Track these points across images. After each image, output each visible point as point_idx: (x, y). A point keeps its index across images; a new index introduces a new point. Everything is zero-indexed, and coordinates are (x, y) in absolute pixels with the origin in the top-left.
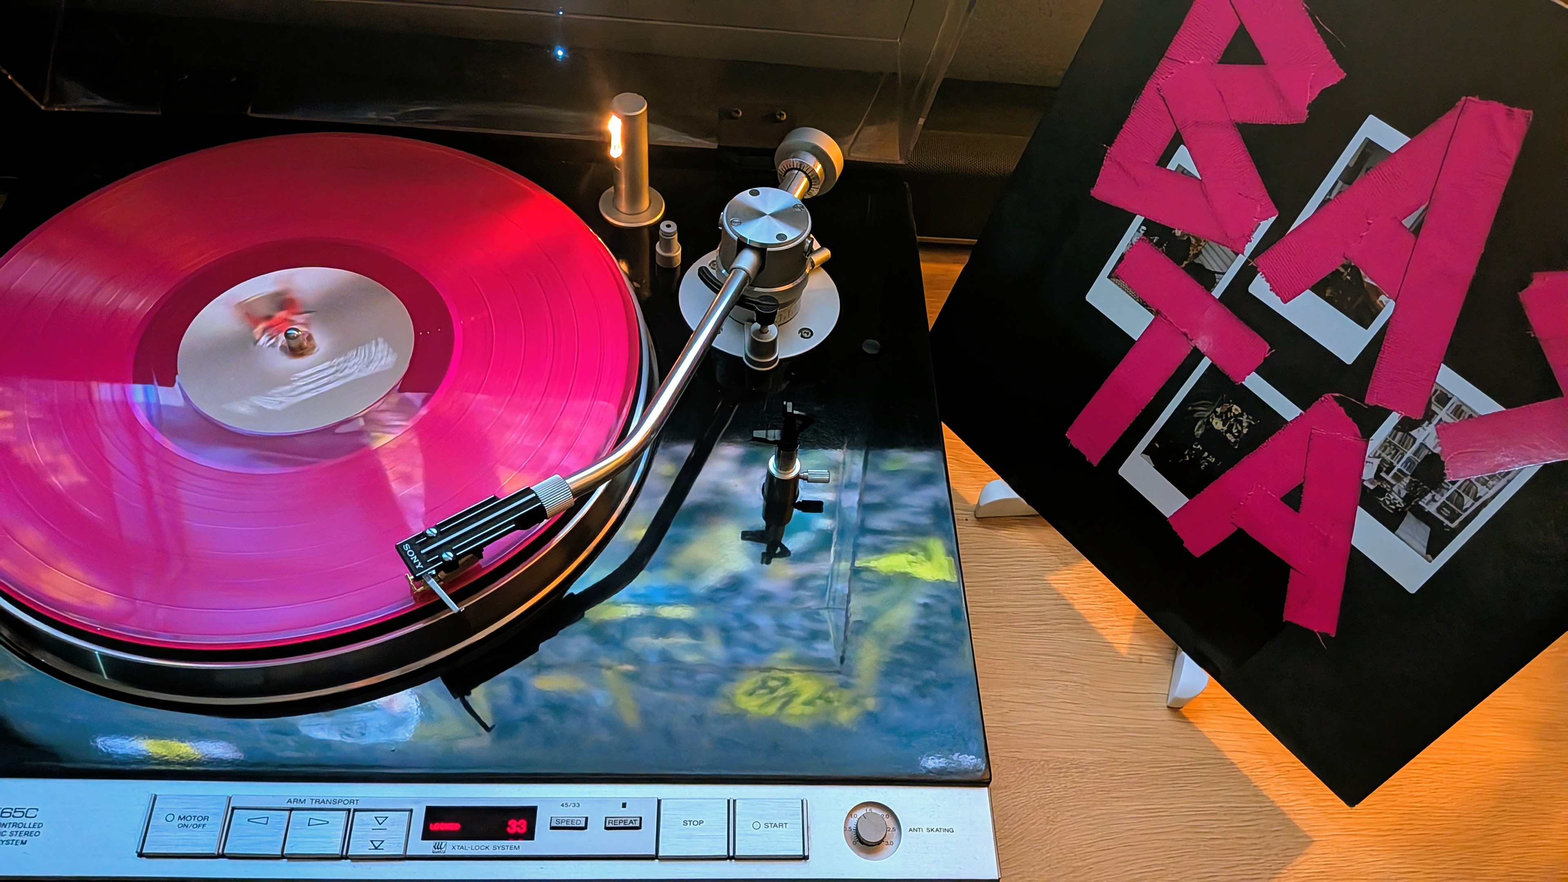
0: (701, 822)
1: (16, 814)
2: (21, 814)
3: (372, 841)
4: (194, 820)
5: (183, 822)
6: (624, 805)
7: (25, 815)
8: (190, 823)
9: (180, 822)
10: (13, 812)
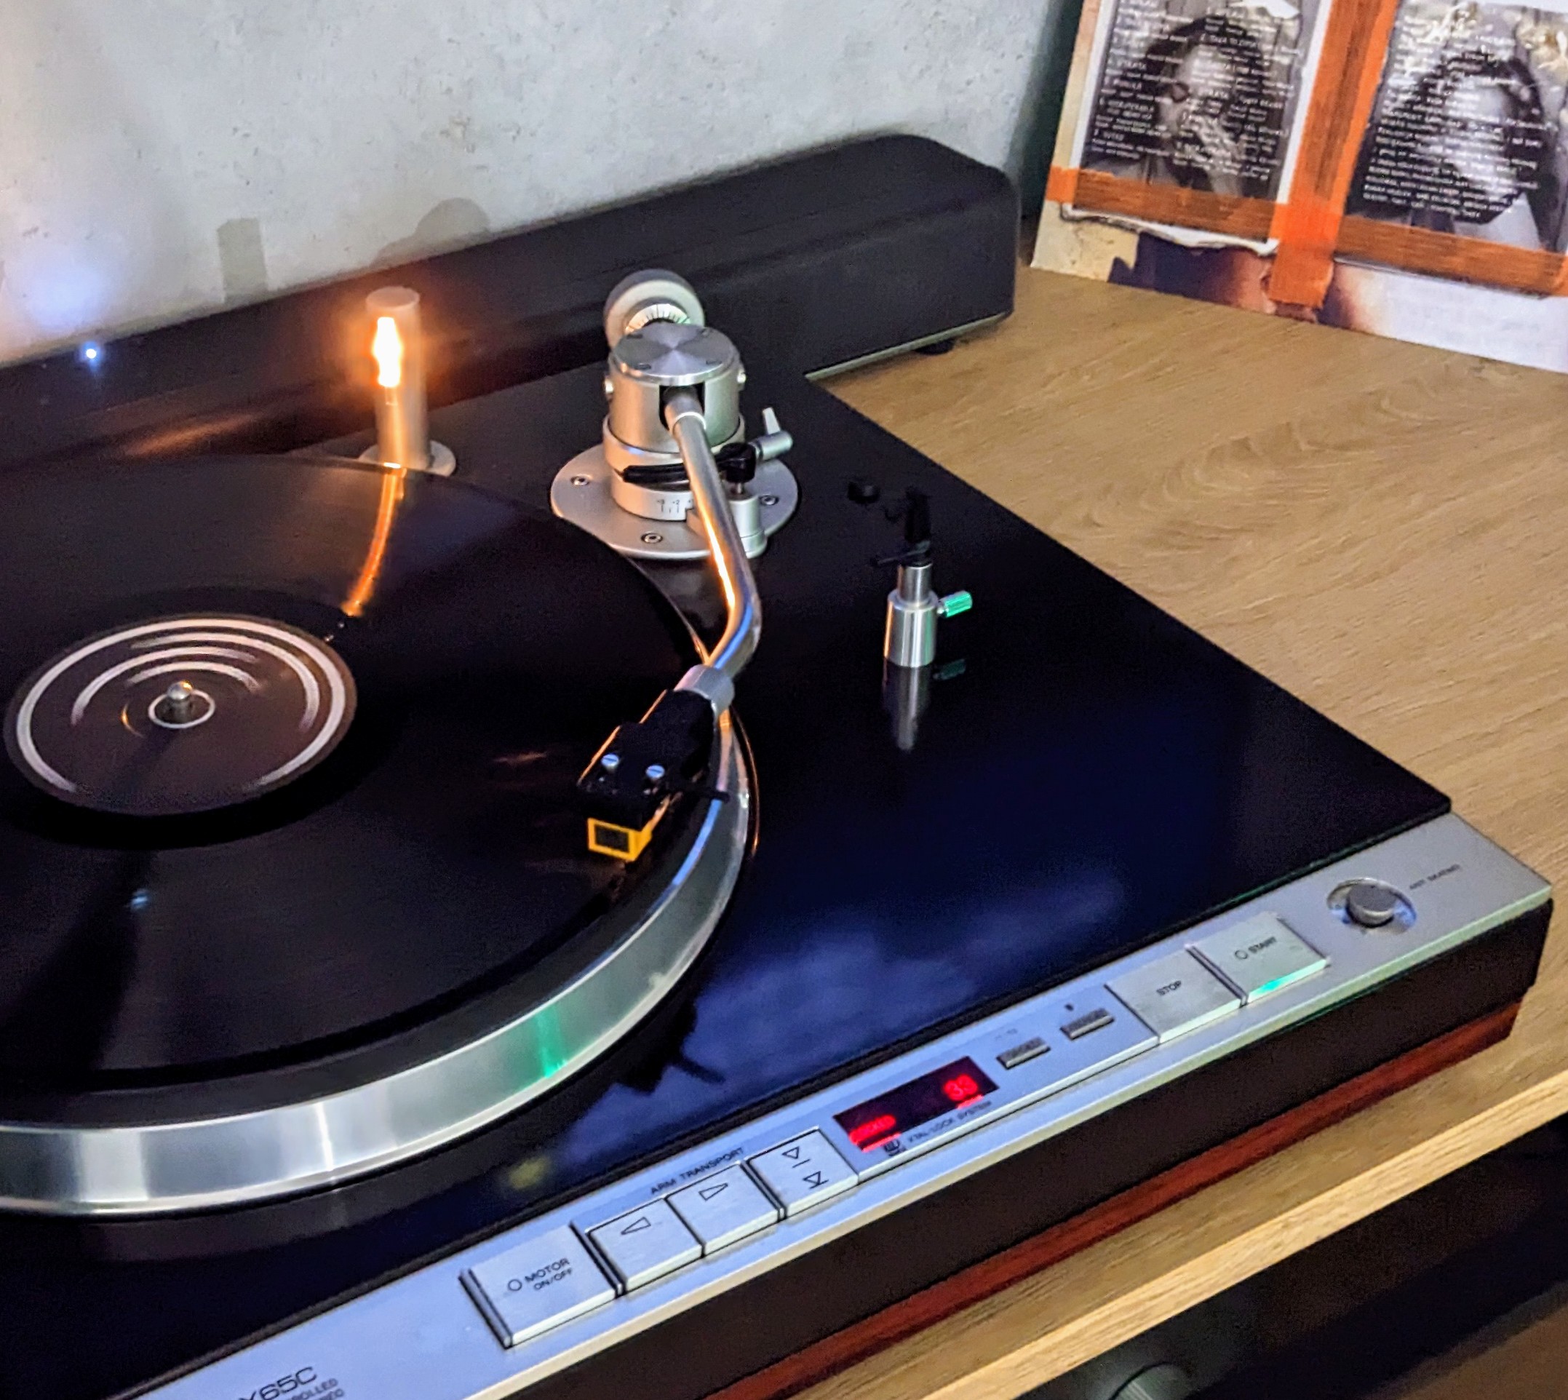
0: (1177, 984)
1: (286, 1387)
2: (292, 1385)
3: (805, 1179)
4: (550, 1271)
5: (538, 1280)
6: (1069, 1007)
7: (297, 1382)
8: (548, 1277)
9: (533, 1283)
10: (277, 1387)
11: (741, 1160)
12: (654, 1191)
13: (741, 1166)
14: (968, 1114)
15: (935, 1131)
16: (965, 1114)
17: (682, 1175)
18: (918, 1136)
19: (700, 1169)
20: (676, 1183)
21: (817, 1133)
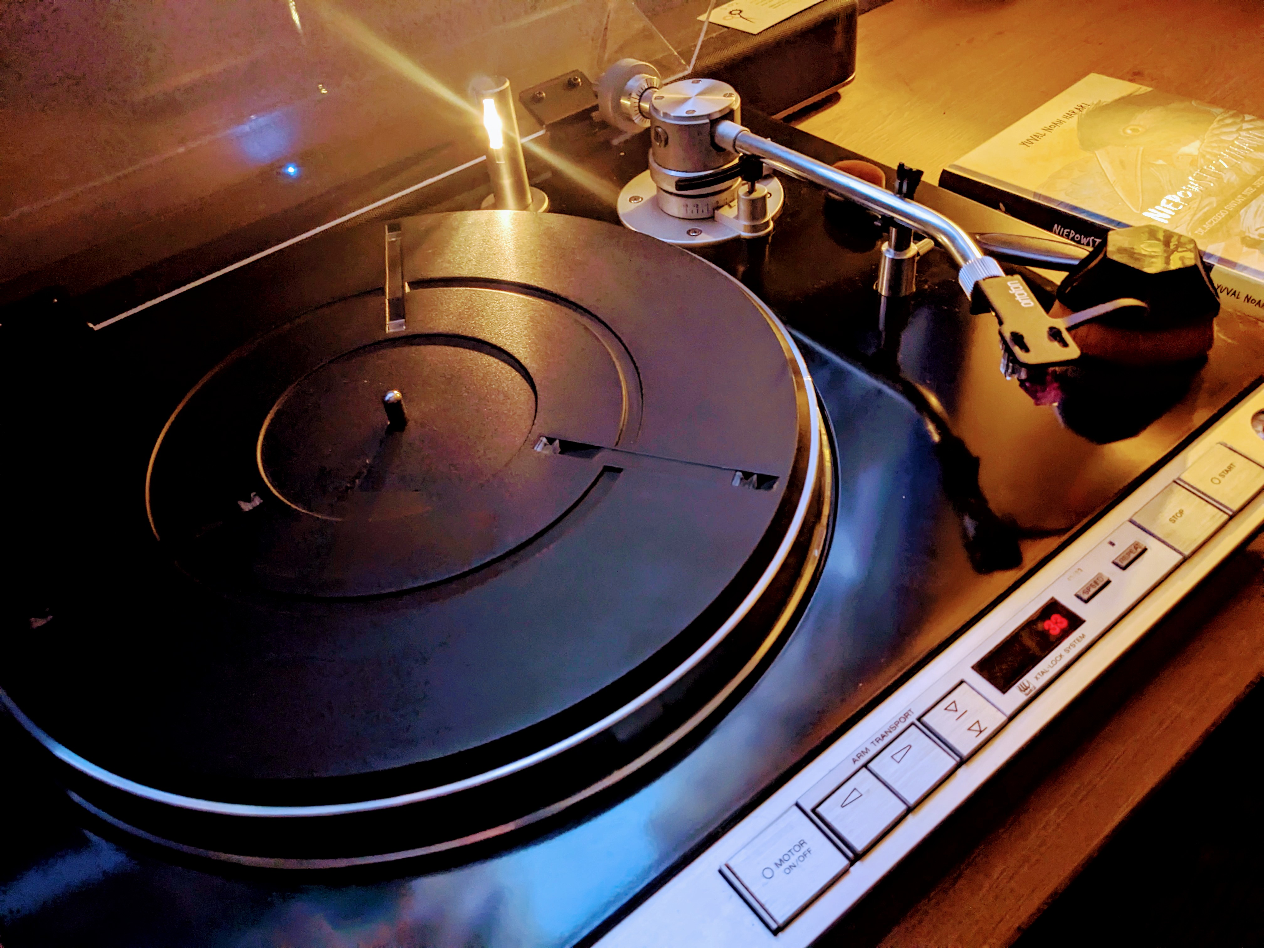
0: (1181, 512)
3: (969, 729)
4: (793, 854)
5: (786, 865)
6: (1112, 544)
8: (793, 860)
9: (782, 868)
11: (913, 718)
12: (854, 761)
13: (913, 724)
14: (1071, 647)
15: (1052, 667)
16: (1069, 648)
17: (872, 742)
18: (1041, 674)
19: (884, 734)
20: (869, 750)
21: (964, 685)
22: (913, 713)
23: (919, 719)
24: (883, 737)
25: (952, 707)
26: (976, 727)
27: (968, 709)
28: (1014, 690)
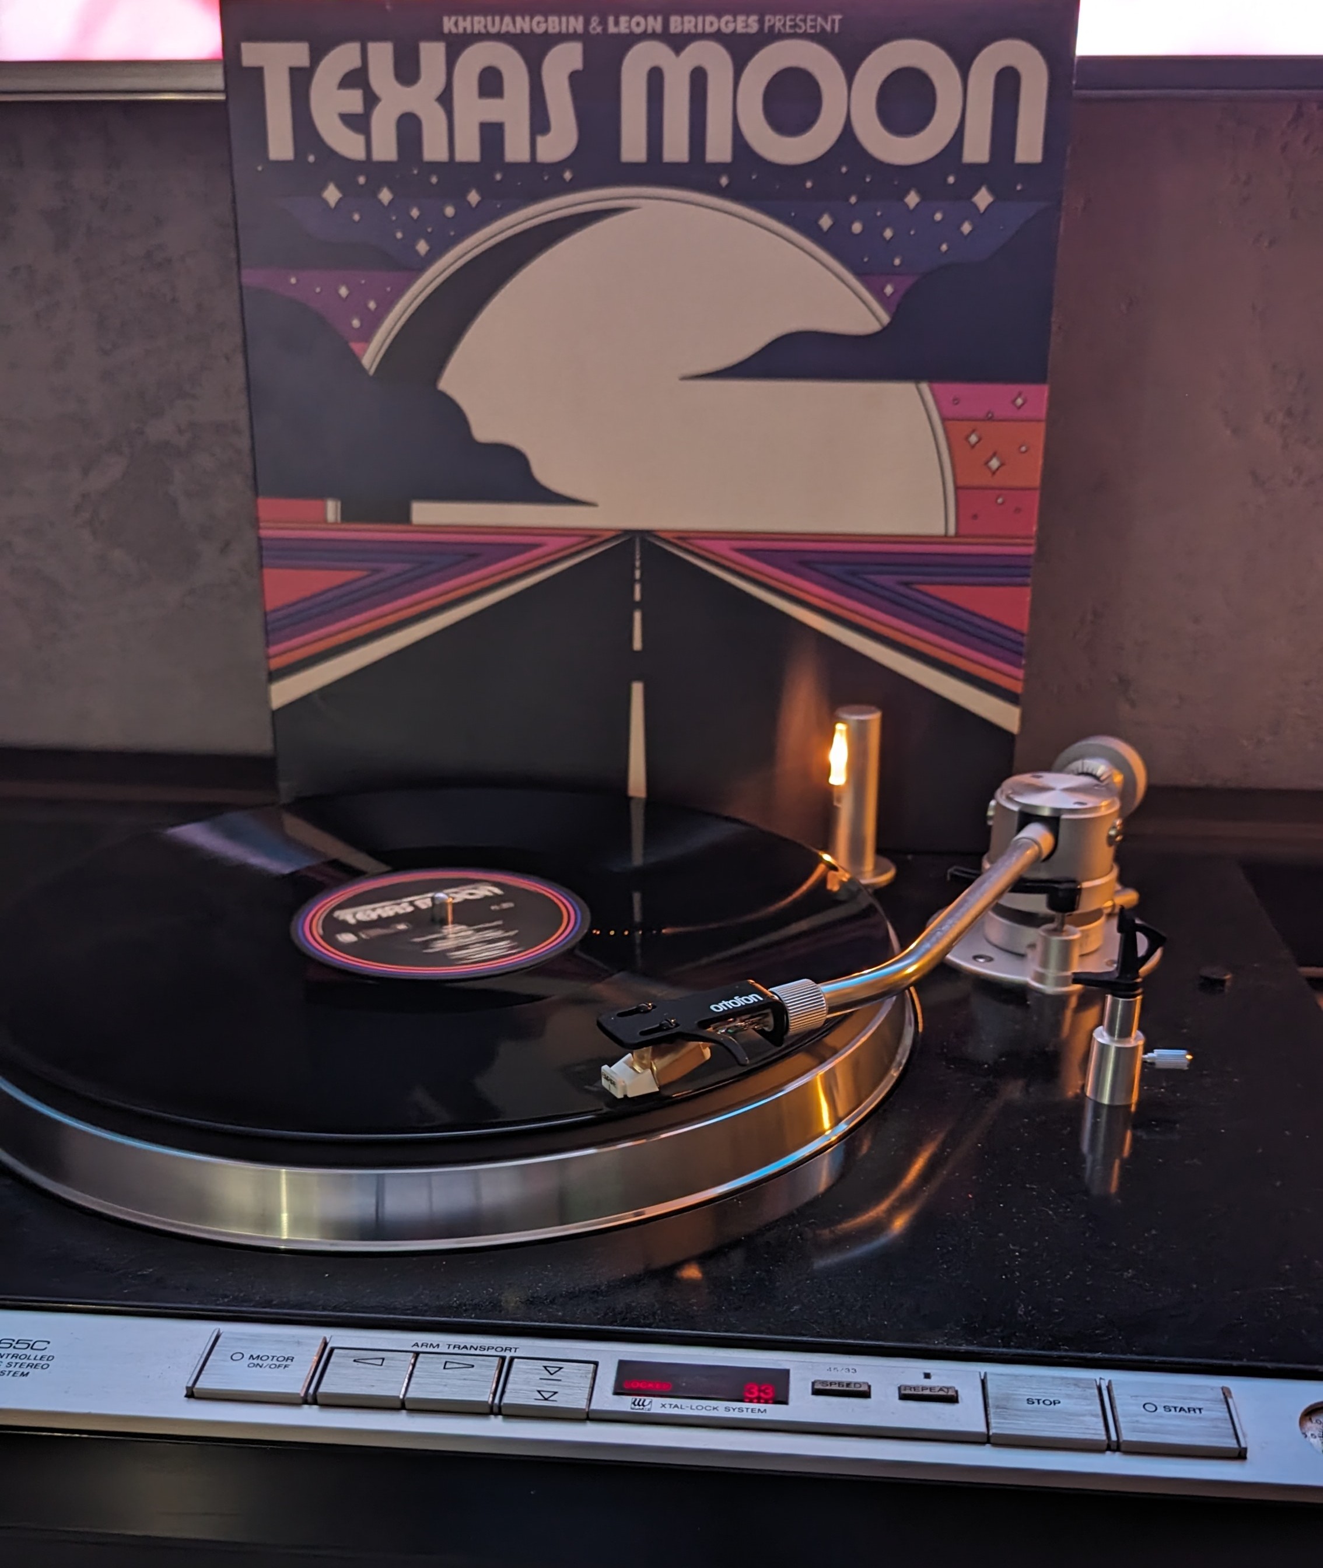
11: (508, 1355)
12: (417, 1345)
13: (503, 1358)
14: (737, 1410)
15: (691, 1409)
16: (734, 1410)
17: (449, 1345)
18: (673, 1406)
19: (469, 1347)
20: (438, 1347)
21: (592, 1366)
22: (515, 1351)
23: (512, 1359)
24: (465, 1347)
25: (552, 1370)
26: (547, 1395)
27: (563, 1380)
28: (630, 1399)
